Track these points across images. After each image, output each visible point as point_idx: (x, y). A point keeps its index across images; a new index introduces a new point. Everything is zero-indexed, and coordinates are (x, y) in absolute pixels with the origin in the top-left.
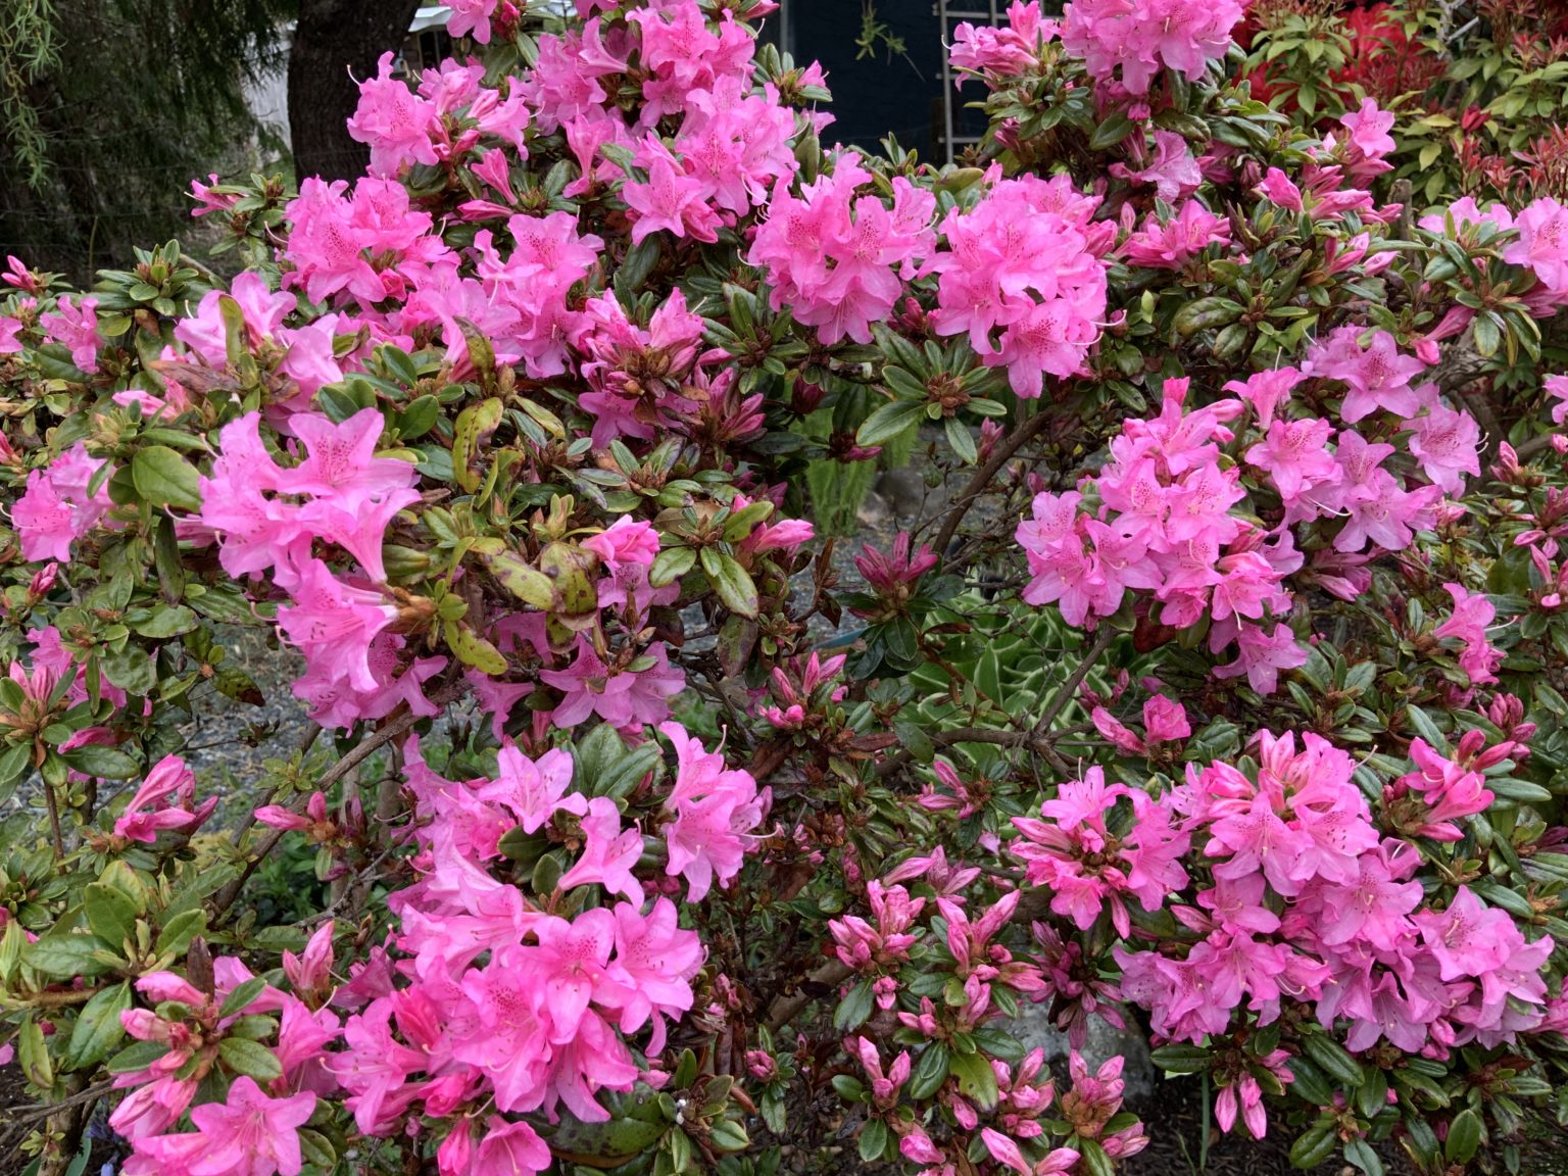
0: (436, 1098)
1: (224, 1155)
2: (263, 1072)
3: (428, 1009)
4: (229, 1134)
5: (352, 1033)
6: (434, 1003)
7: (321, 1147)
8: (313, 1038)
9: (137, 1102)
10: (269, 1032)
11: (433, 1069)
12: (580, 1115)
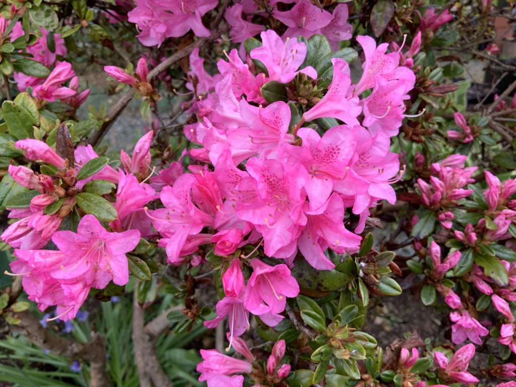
0: (223, 243)
1: (75, 266)
2: (104, 216)
3: (216, 186)
4: (80, 253)
5: (165, 198)
6: (219, 184)
7: (142, 268)
8: (139, 197)
9: (19, 226)
10: (110, 191)
11: (217, 225)
12: (314, 264)
